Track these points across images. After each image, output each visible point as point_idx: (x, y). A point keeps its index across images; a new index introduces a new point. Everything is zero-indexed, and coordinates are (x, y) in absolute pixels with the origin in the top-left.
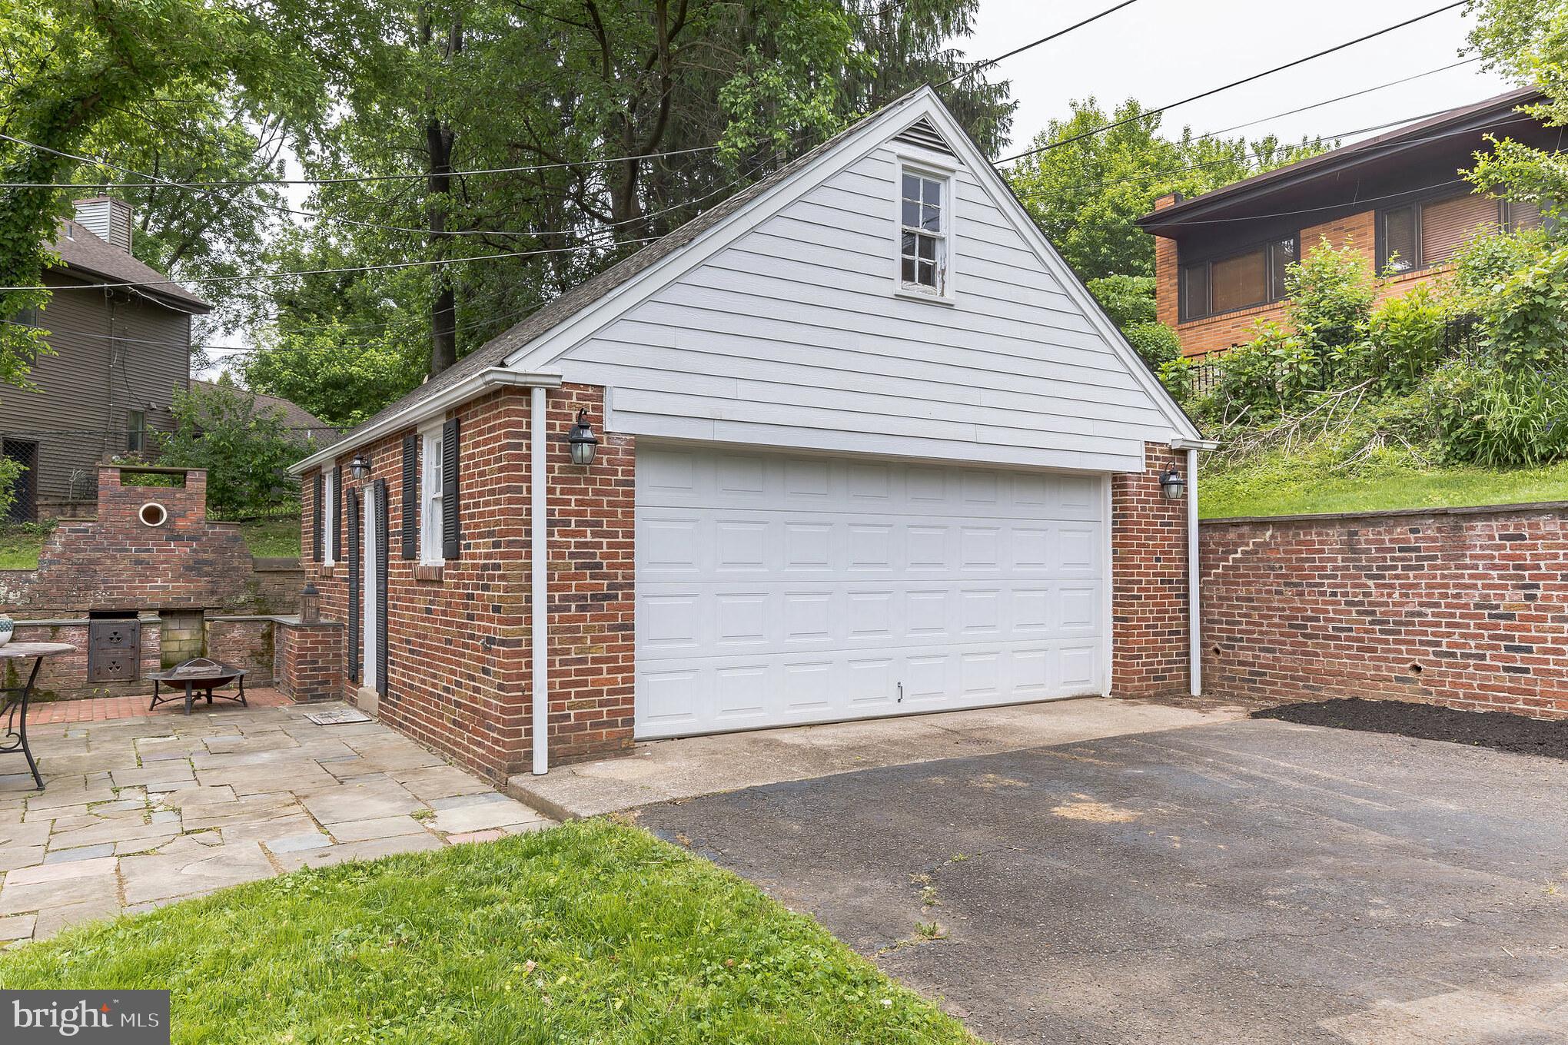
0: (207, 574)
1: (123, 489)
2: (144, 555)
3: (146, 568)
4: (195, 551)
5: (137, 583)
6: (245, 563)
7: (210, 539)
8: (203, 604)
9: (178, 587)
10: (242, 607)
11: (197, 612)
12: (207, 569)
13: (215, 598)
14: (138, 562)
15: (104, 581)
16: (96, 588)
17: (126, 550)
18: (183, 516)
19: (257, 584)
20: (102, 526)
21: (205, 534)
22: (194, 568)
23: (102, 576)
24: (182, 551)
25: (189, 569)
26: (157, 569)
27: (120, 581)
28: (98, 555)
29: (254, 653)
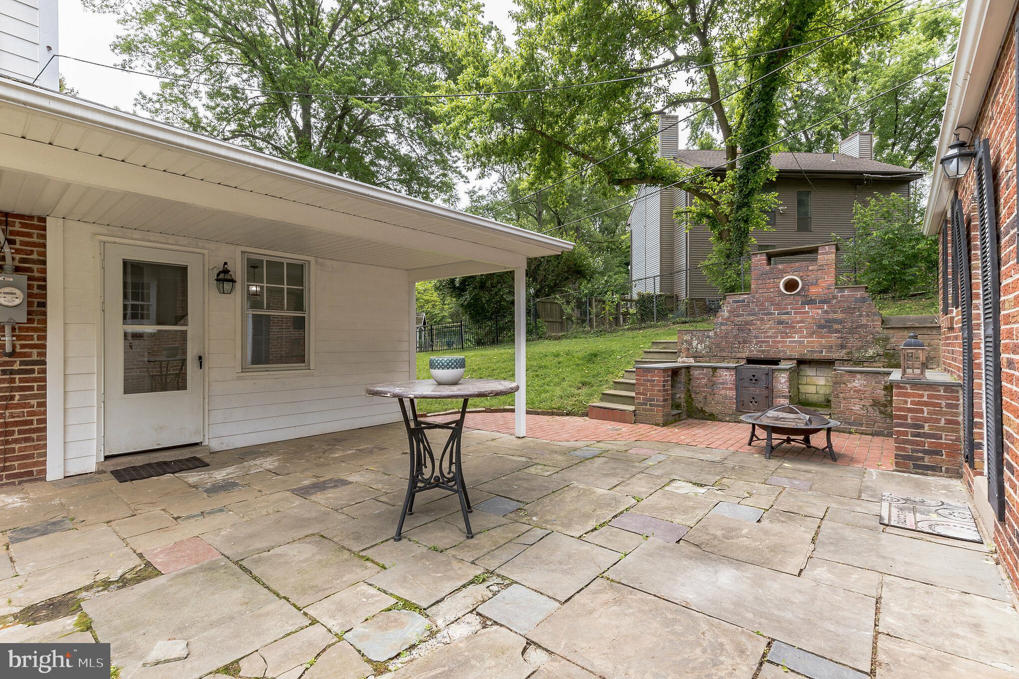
0: (837, 331)
1: (768, 268)
2: (784, 317)
3: (786, 327)
4: (826, 312)
5: (779, 339)
6: (873, 321)
7: (839, 302)
8: (834, 356)
9: (812, 342)
10: (871, 360)
11: (829, 363)
12: (836, 326)
13: (844, 351)
14: (780, 322)
15: (756, 337)
16: (750, 342)
17: (771, 314)
18: (816, 284)
19: (886, 339)
20: (754, 297)
21: (835, 297)
22: (826, 326)
23: (754, 333)
24: (815, 313)
25: (821, 327)
26: (794, 327)
27: (767, 337)
28: (751, 318)
29: (875, 403)
